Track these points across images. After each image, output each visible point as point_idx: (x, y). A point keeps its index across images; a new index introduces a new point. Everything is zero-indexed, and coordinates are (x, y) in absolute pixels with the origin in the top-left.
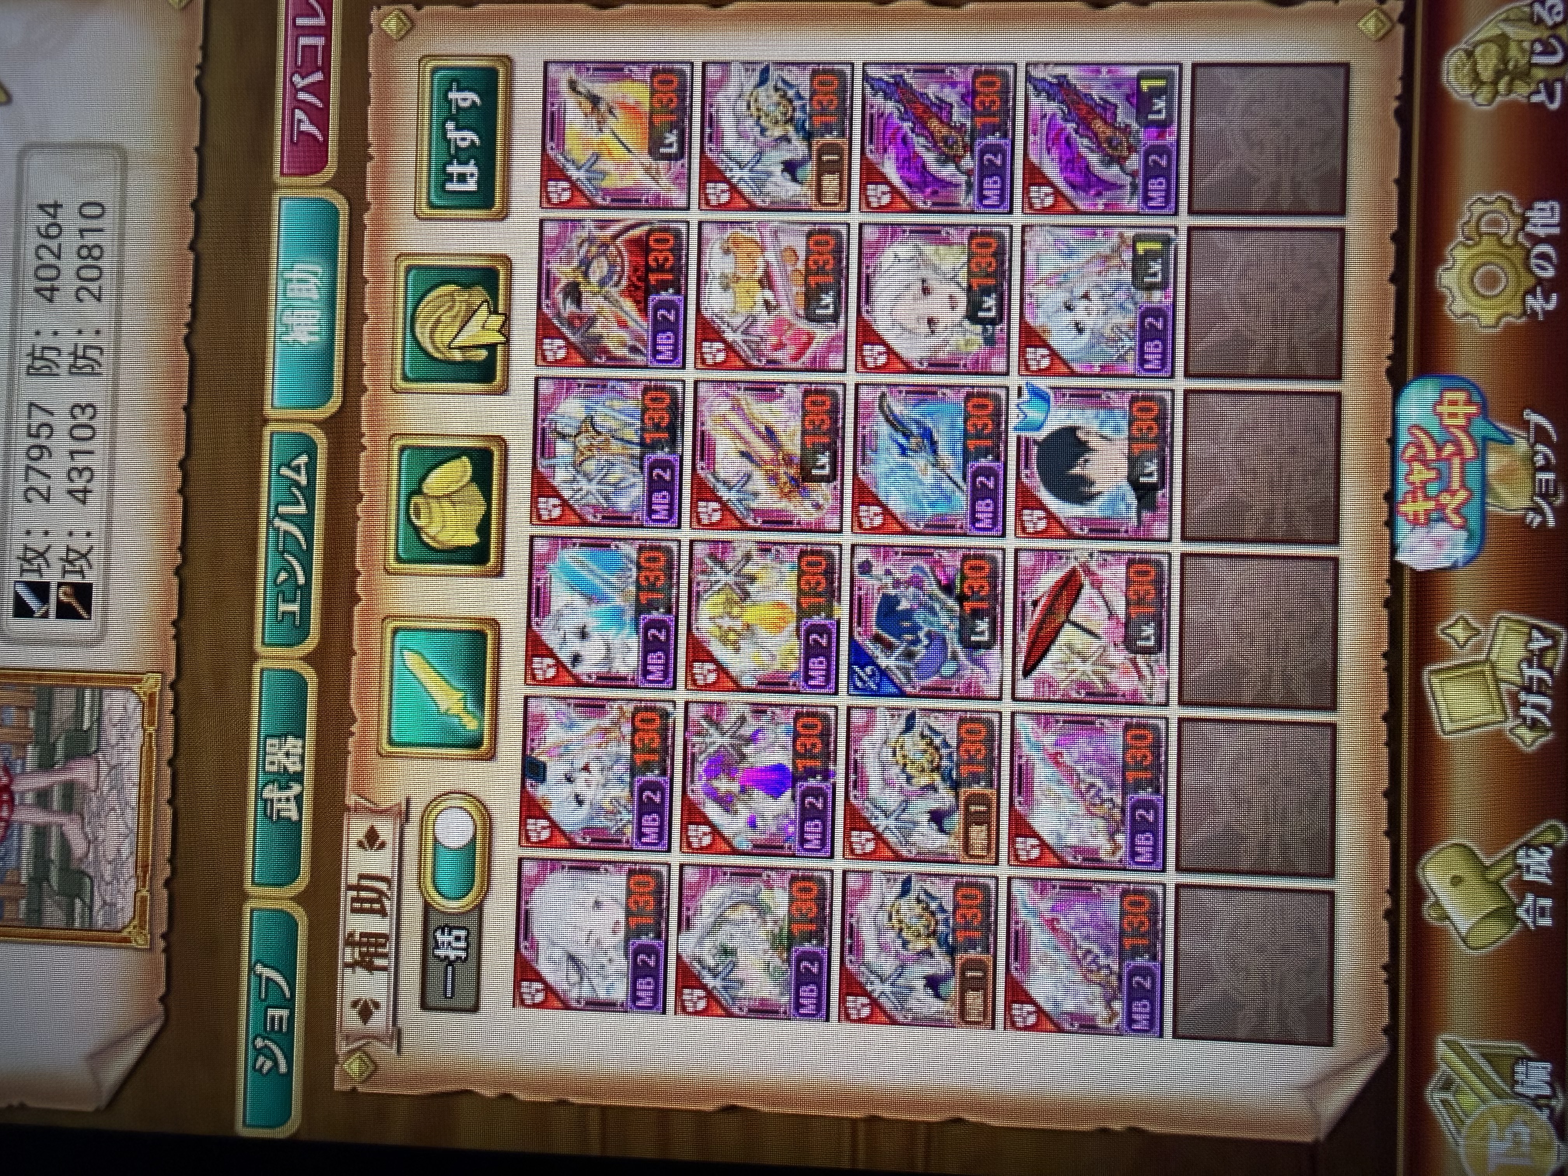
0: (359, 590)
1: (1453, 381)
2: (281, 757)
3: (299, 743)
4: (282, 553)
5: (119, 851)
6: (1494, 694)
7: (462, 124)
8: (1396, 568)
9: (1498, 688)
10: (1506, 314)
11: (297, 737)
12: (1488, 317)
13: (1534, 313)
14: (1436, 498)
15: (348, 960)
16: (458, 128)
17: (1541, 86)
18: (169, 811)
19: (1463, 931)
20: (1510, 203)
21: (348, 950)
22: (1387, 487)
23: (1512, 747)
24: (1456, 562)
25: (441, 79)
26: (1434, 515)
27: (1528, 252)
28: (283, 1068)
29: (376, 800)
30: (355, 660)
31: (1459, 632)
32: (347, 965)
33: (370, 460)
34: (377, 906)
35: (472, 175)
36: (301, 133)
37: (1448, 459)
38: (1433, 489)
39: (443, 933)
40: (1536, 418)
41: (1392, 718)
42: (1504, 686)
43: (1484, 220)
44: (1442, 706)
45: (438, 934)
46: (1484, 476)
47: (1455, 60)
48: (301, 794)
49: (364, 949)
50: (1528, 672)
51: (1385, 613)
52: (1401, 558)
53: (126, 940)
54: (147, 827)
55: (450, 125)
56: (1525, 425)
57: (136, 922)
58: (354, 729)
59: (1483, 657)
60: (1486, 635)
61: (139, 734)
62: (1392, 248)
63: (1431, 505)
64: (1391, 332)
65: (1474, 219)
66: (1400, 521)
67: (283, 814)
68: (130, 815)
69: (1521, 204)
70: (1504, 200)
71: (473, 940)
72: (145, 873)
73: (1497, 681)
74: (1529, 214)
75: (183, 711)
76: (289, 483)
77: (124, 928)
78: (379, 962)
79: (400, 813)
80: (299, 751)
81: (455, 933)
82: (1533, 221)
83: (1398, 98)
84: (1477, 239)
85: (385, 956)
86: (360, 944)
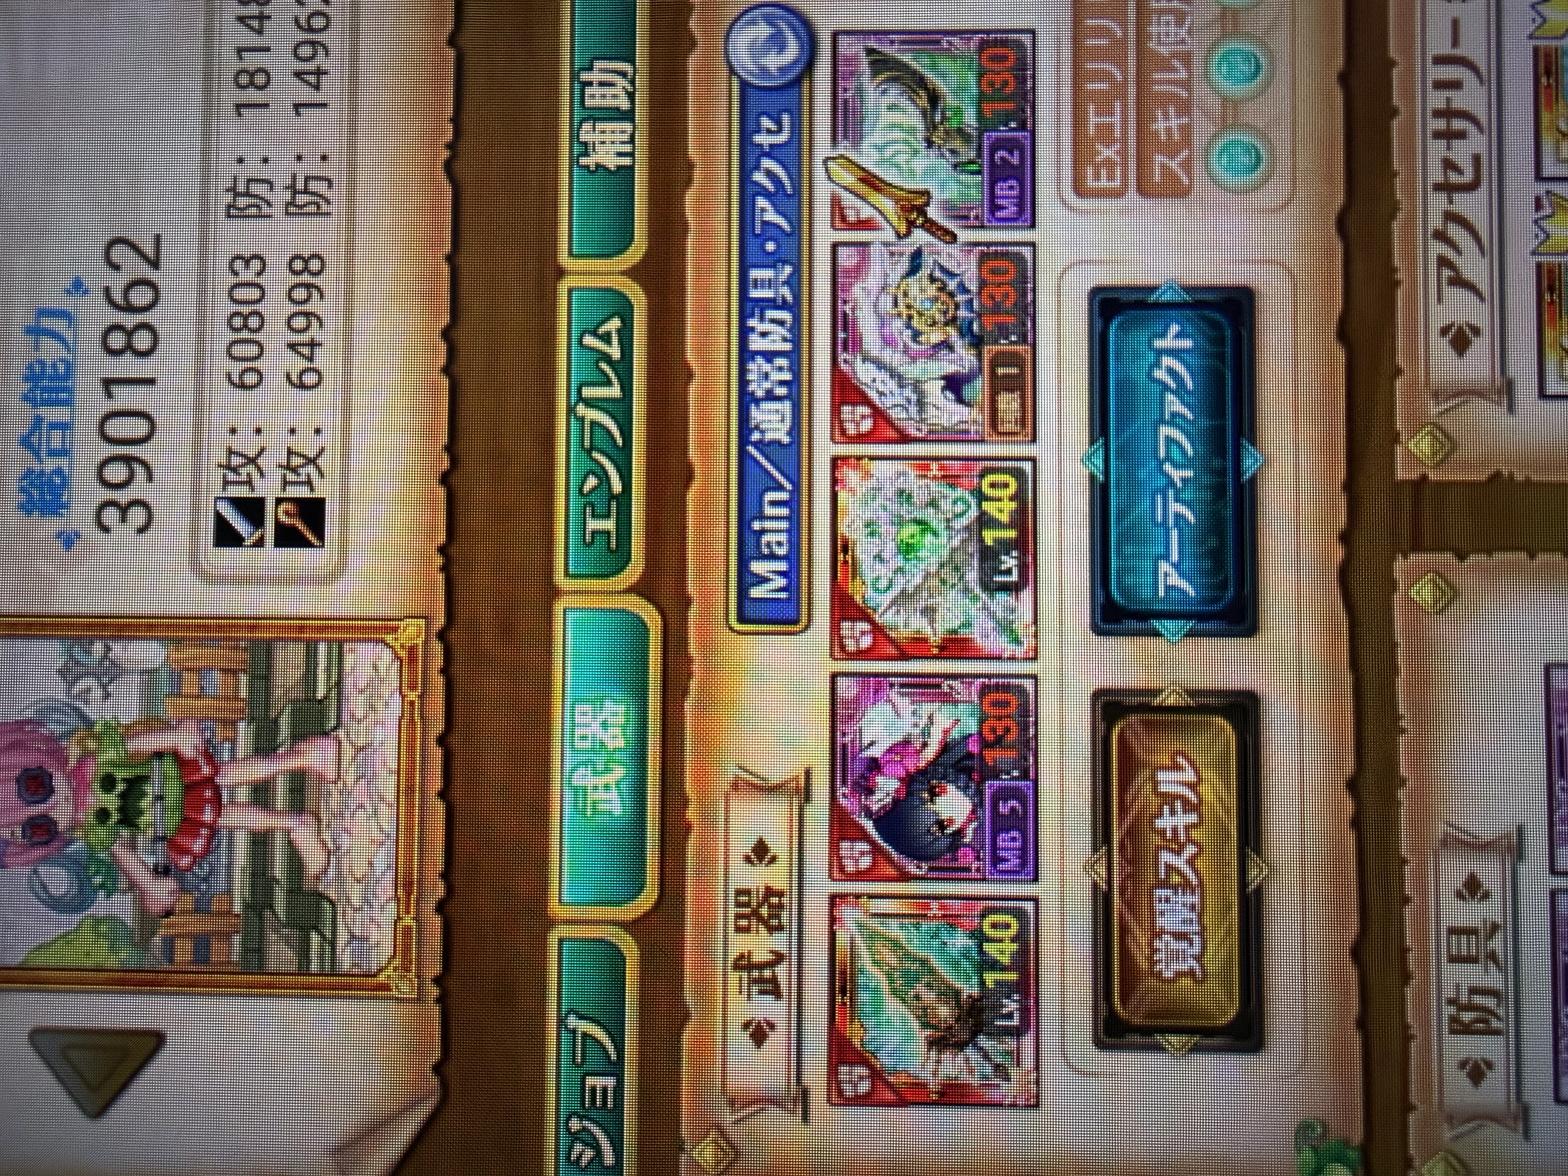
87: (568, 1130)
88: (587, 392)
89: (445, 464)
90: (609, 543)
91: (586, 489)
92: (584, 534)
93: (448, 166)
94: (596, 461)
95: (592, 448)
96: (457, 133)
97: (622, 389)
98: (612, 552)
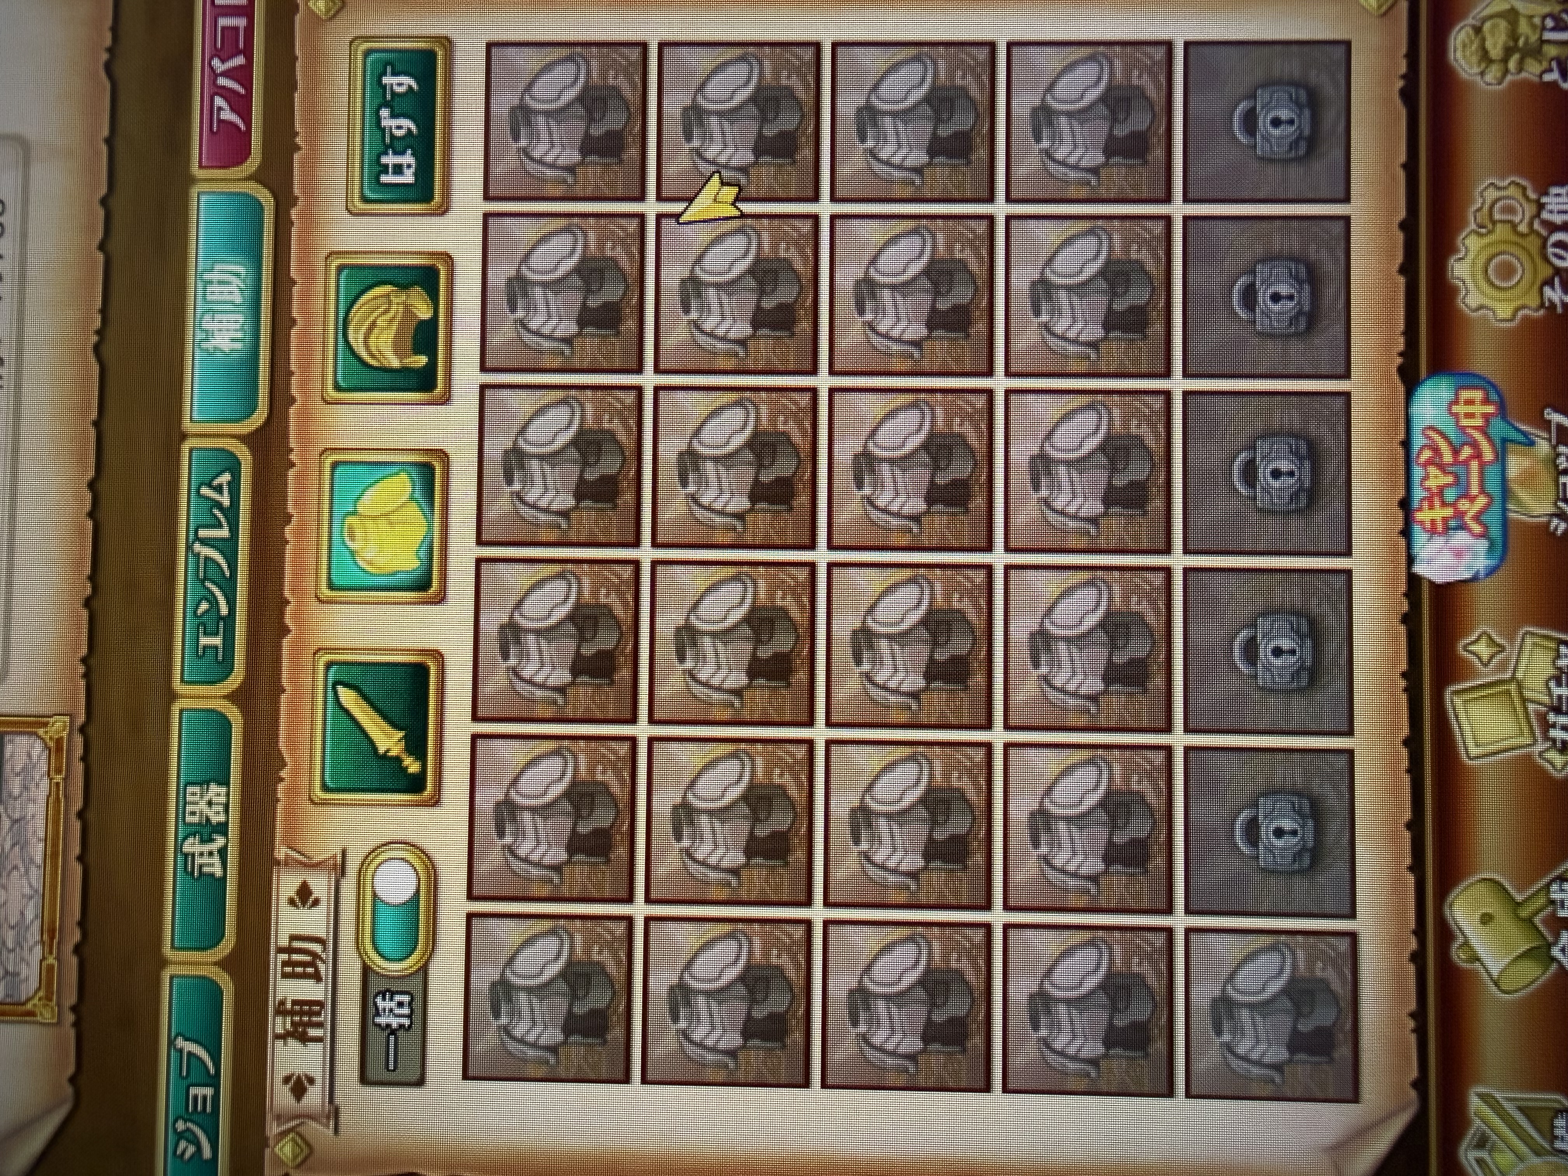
0: (288, 621)
1: (1468, 379)
2: (203, 806)
3: (223, 790)
4: (203, 582)
5: (22, 914)
6: (1521, 715)
7: (397, 111)
8: (1414, 581)
9: (1526, 709)
10: (1523, 307)
11: (220, 784)
12: (1504, 310)
13: (1553, 305)
14: (1454, 505)
15: (280, 1030)
16: (393, 116)
17: (1554, 65)
18: (77, 869)
19: (1495, 972)
20: (1524, 189)
21: (279, 1020)
22: (1401, 493)
23: (1543, 771)
24: (1478, 572)
25: (373, 63)
26: (1452, 523)
27: (1545, 240)
28: (207, 1153)
29: (310, 854)
30: (284, 697)
31: (1483, 649)
32: (277, 1037)
33: (298, 477)
34: (310, 970)
35: (409, 166)
36: (220, 121)
37: (1466, 463)
38: (1450, 495)
39: (384, 999)
40: (1556, 418)
41: (1413, 743)
42: (1531, 707)
43: (1498, 206)
44: (1467, 728)
45: (379, 1000)
46: (1504, 480)
47: (1462, 36)
48: (225, 847)
49: (297, 1019)
50: (1557, 691)
51: (1402, 629)
52: (1419, 569)
53: (31, 1014)
54: (53, 887)
55: (385, 113)
56: (1546, 425)
57: (41, 993)
58: (283, 774)
59: (1508, 675)
60: (1511, 651)
61: (45, 782)
62: (1400, 236)
63: (1449, 512)
64: (1401, 327)
65: (1487, 206)
66: (1417, 528)
67: (206, 869)
68: (35, 875)
69: (1535, 190)
70: (1518, 184)
71: (417, 1004)
72: (52, 938)
73: (1524, 701)
74: (1544, 200)
75: (94, 756)
76: (210, 503)
77: (29, 1000)
78: (313, 1032)
79: (335, 865)
80: (223, 799)
81: (398, 998)
82: (1549, 207)
83: (1403, 77)
84: (1490, 226)
85: (320, 1025)
86: (292, 1013)
87: (175, 1130)
88: (202, 533)
89: (89, 591)
90: (217, 657)
91: (200, 611)
92: (198, 648)
93: (97, 348)
94: (208, 589)
95: (205, 578)
96: (104, 321)
97: (230, 530)
98: (219, 663)
